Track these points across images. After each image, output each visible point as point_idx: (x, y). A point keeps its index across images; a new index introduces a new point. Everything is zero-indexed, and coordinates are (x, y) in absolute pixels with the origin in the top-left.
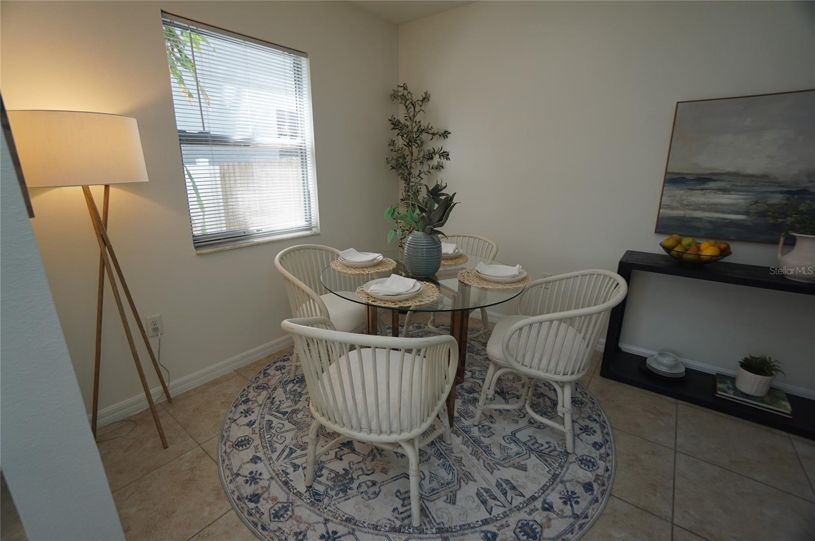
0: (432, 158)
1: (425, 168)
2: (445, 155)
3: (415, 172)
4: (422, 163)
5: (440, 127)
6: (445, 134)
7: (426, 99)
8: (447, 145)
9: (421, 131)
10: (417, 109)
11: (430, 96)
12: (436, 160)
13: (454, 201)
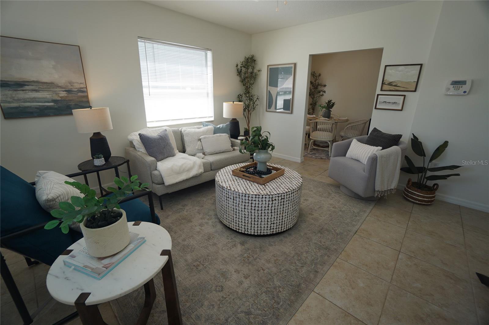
0: (320, 92)
1: (318, 95)
2: (325, 92)
3: (315, 96)
4: (317, 94)
5: (324, 83)
6: (325, 86)
7: (320, 75)
8: (325, 89)
9: (318, 85)
10: (317, 78)
11: (321, 74)
12: (321, 93)
13: (335, 103)
